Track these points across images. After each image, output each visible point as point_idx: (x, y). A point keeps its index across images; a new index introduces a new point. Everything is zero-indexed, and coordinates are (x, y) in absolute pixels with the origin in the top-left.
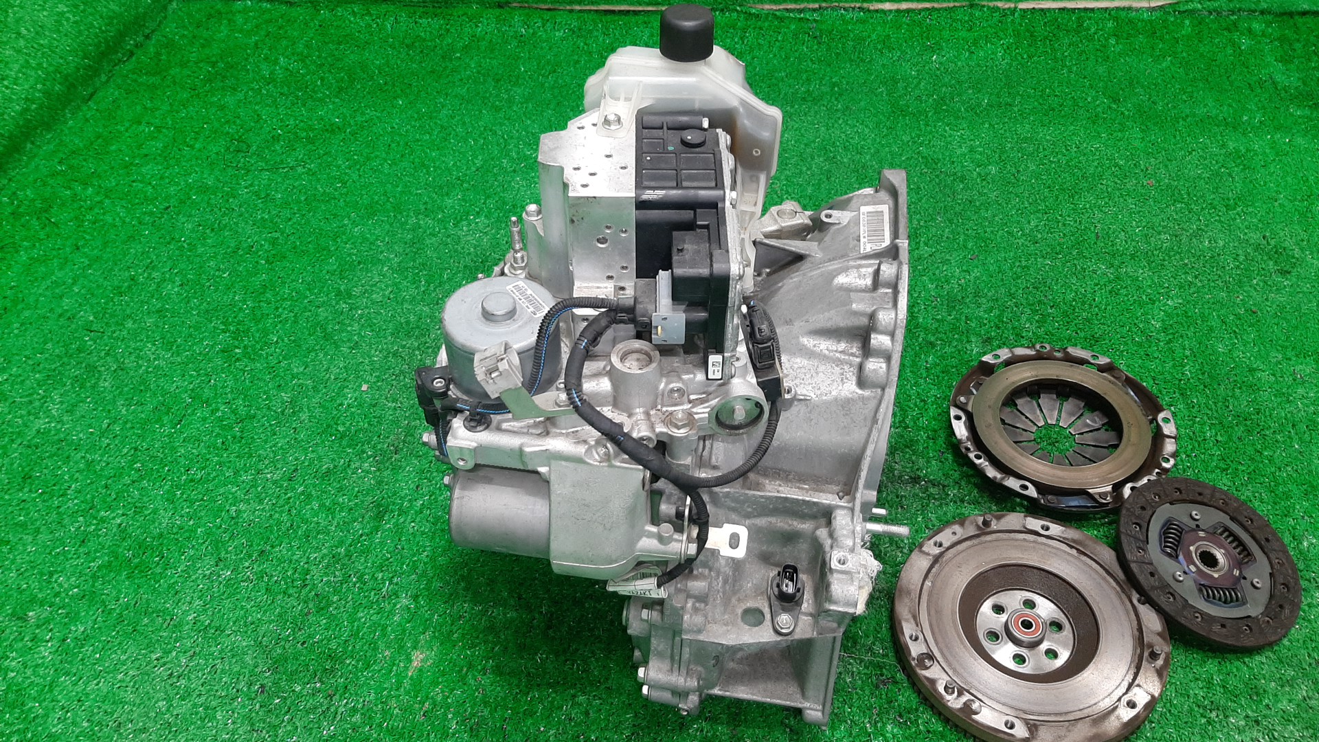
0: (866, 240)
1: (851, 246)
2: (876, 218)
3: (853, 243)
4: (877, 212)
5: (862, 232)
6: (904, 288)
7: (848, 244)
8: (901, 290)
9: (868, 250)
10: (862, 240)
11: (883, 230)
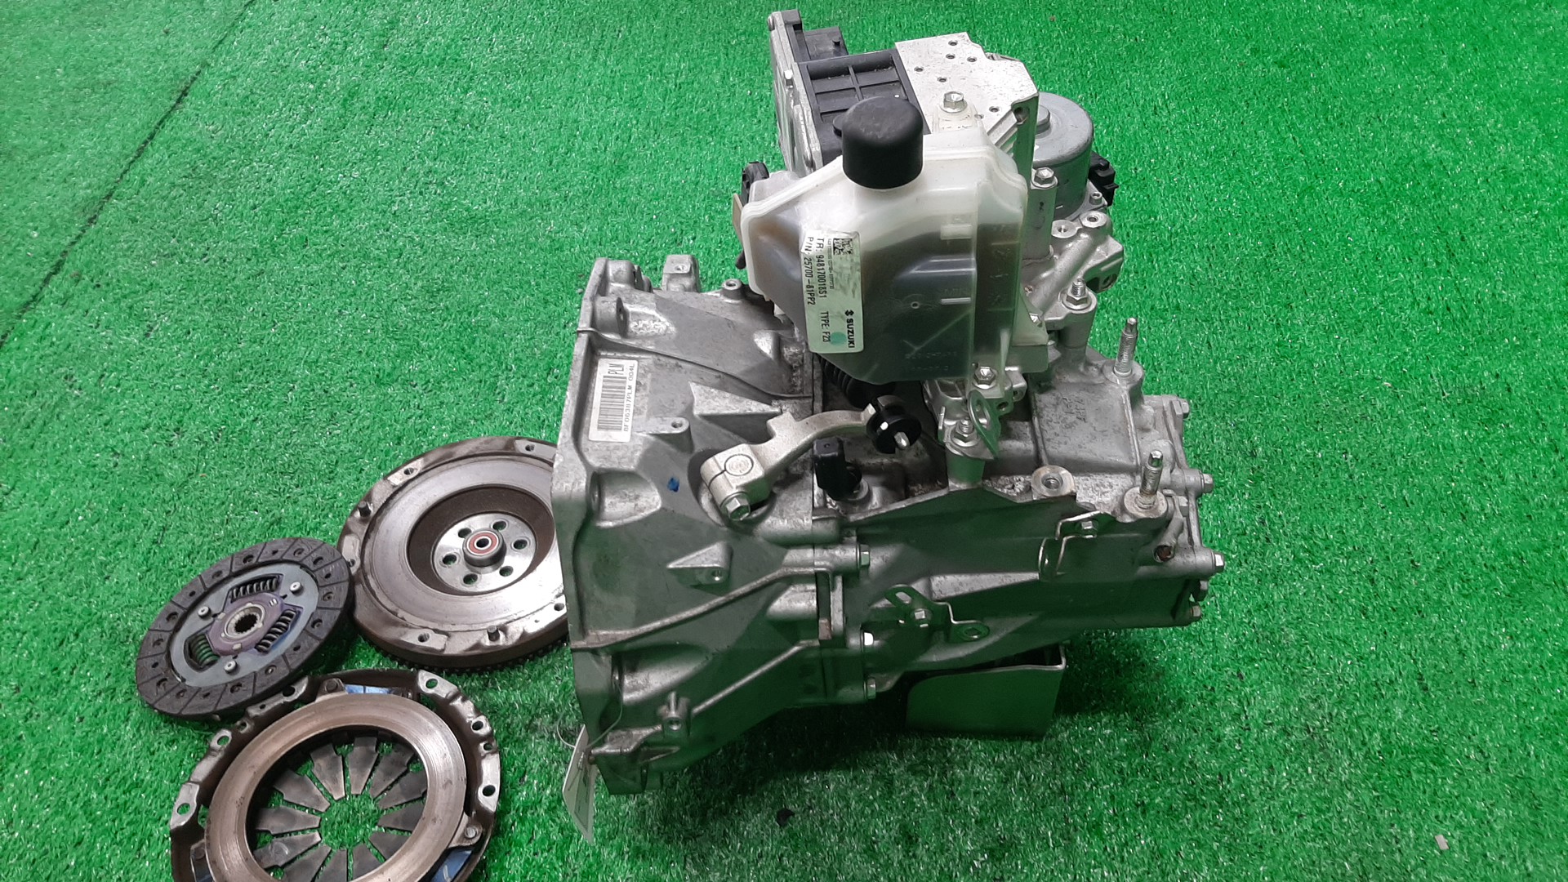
0: (629, 383)
1: (649, 376)
2: (610, 418)
3: (647, 381)
4: (607, 429)
5: (632, 396)
6: (594, 278)
7: (653, 380)
8: (597, 277)
9: (627, 363)
10: (633, 384)
11: (603, 396)
